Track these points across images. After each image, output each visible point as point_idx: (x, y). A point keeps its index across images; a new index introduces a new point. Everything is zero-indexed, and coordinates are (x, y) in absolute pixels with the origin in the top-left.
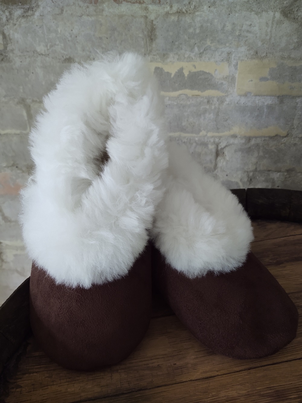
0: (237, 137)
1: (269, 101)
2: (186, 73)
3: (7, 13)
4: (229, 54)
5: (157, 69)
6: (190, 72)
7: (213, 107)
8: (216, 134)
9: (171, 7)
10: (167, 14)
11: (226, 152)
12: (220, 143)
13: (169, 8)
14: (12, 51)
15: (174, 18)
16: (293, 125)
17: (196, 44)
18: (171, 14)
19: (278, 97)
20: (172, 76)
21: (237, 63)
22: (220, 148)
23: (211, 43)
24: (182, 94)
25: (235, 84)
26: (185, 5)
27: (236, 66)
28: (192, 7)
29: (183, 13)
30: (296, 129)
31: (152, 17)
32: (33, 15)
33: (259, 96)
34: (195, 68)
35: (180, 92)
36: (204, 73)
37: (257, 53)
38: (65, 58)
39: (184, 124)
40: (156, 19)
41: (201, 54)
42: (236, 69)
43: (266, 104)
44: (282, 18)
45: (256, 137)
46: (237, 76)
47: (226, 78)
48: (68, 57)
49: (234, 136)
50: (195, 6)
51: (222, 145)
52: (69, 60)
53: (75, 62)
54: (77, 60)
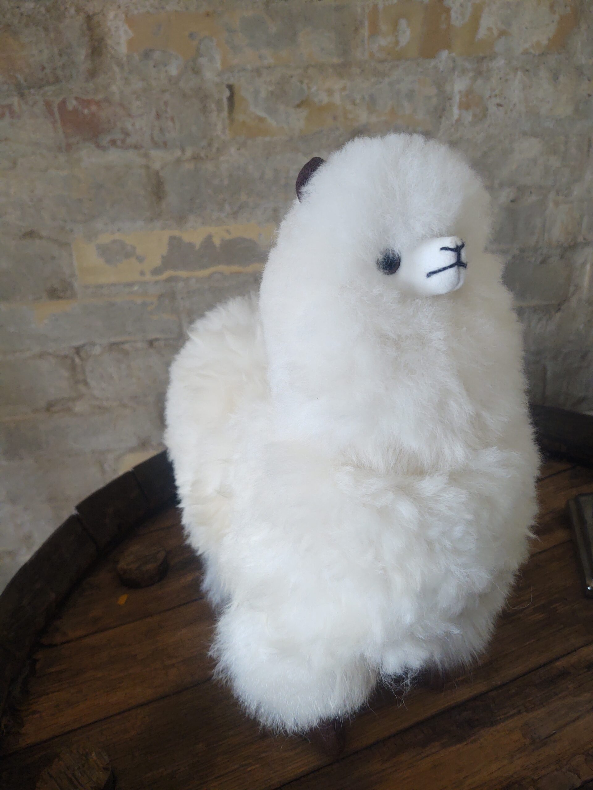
2: (217, 242)
5: (172, 239)
6: (222, 240)
9: (183, 150)
10: (178, 161)
13: (178, 153)
15: (188, 166)
17: (225, 200)
18: (185, 161)
20: (198, 247)
23: (248, 198)
24: (214, 273)
26: (203, 148)
28: (214, 150)
29: (202, 158)
31: (157, 166)
34: (230, 233)
35: (212, 269)
36: (243, 240)
38: (23, 231)
40: (162, 168)
41: (235, 214)
48: (28, 230)
50: (217, 149)
52: (30, 234)
53: (41, 238)
54: (44, 233)
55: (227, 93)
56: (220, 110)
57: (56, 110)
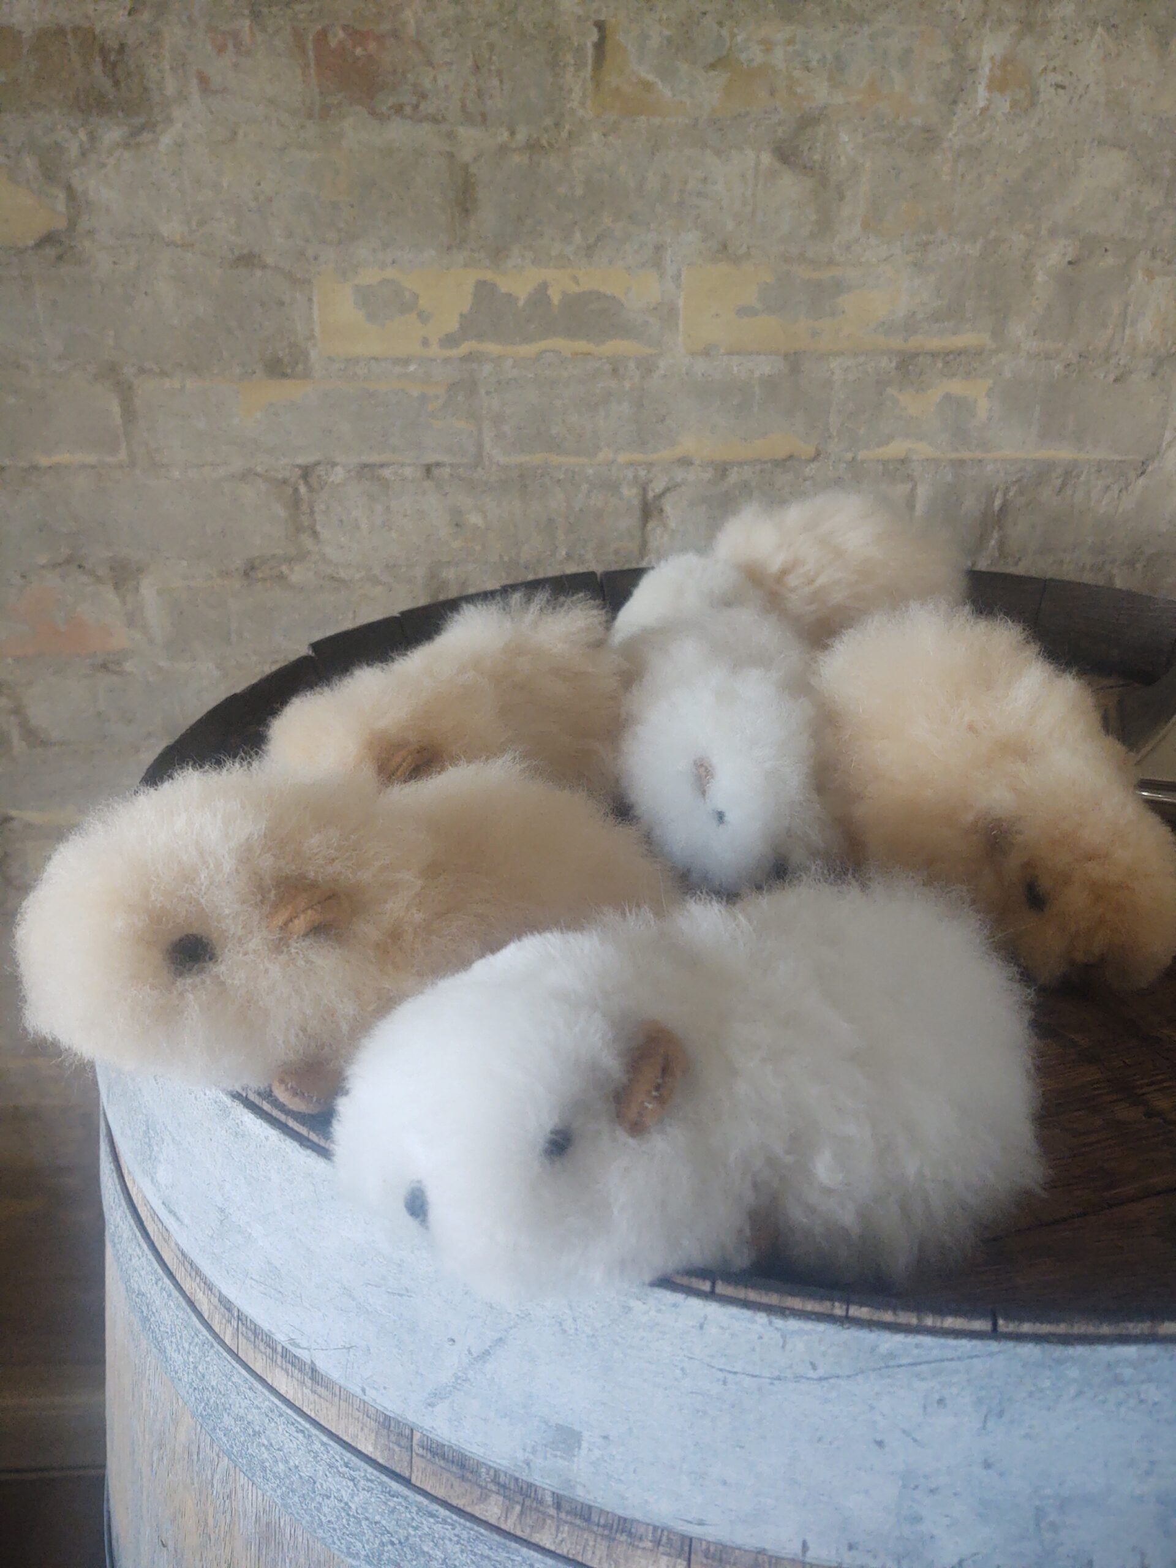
0: (692, 464)
1: (765, 367)
2: (555, 296)
3: (83, 135)
4: (659, 248)
5: (481, 284)
6: (564, 293)
7: (627, 385)
8: (638, 457)
9: (513, 133)
10: (503, 150)
11: (669, 506)
12: (651, 481)
13: (505, 135)
14: (90, 233)
16: (828, 429)
17: (576, 223)
18: (514, 150)
19: (786, 356)
20: (521, 303)
21: (679, 270)
22: (651, 495)
23: (612, 222)
24: (545, 351)
25: (677, 325)
26: (546, 130)
27: (677, 277)
28: (564, 134)
29: (543, 147)
30: (836, 440)
31: (466, 155)
32: (156, 141)
33: (738, 354)
34: (578, 284)
35: (543, 344)
36: (599, 296)
37: (725, 247)
38: (237, 253)
39: (554, 432)
40: (475, 160)
41: (589, 251)
42: (678, 287)
43: (757, 374)
44: (777, 165)
45: (741, 464)
46: (681, 303)
47: (655, 309)
48: (245, 251)
49: (685, 462)
50: (570, 133)
51: (657, 487)
52: (248, 260)
53: (264, 267)
54: (270, 260)
55: (595, 36)
56: (579, 66)
57: (310, 46)
